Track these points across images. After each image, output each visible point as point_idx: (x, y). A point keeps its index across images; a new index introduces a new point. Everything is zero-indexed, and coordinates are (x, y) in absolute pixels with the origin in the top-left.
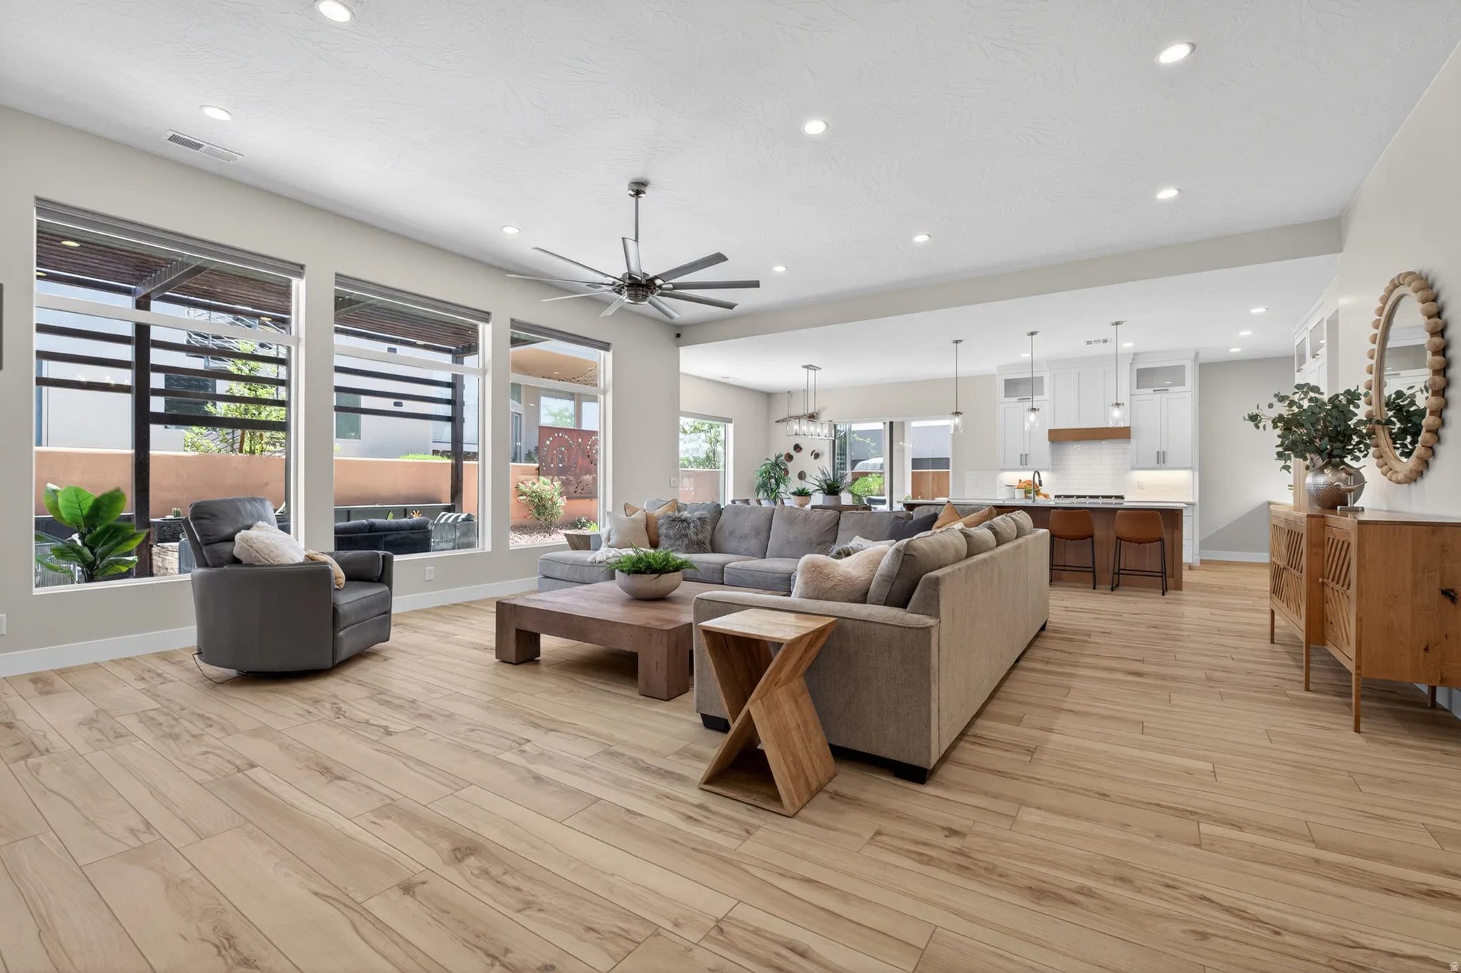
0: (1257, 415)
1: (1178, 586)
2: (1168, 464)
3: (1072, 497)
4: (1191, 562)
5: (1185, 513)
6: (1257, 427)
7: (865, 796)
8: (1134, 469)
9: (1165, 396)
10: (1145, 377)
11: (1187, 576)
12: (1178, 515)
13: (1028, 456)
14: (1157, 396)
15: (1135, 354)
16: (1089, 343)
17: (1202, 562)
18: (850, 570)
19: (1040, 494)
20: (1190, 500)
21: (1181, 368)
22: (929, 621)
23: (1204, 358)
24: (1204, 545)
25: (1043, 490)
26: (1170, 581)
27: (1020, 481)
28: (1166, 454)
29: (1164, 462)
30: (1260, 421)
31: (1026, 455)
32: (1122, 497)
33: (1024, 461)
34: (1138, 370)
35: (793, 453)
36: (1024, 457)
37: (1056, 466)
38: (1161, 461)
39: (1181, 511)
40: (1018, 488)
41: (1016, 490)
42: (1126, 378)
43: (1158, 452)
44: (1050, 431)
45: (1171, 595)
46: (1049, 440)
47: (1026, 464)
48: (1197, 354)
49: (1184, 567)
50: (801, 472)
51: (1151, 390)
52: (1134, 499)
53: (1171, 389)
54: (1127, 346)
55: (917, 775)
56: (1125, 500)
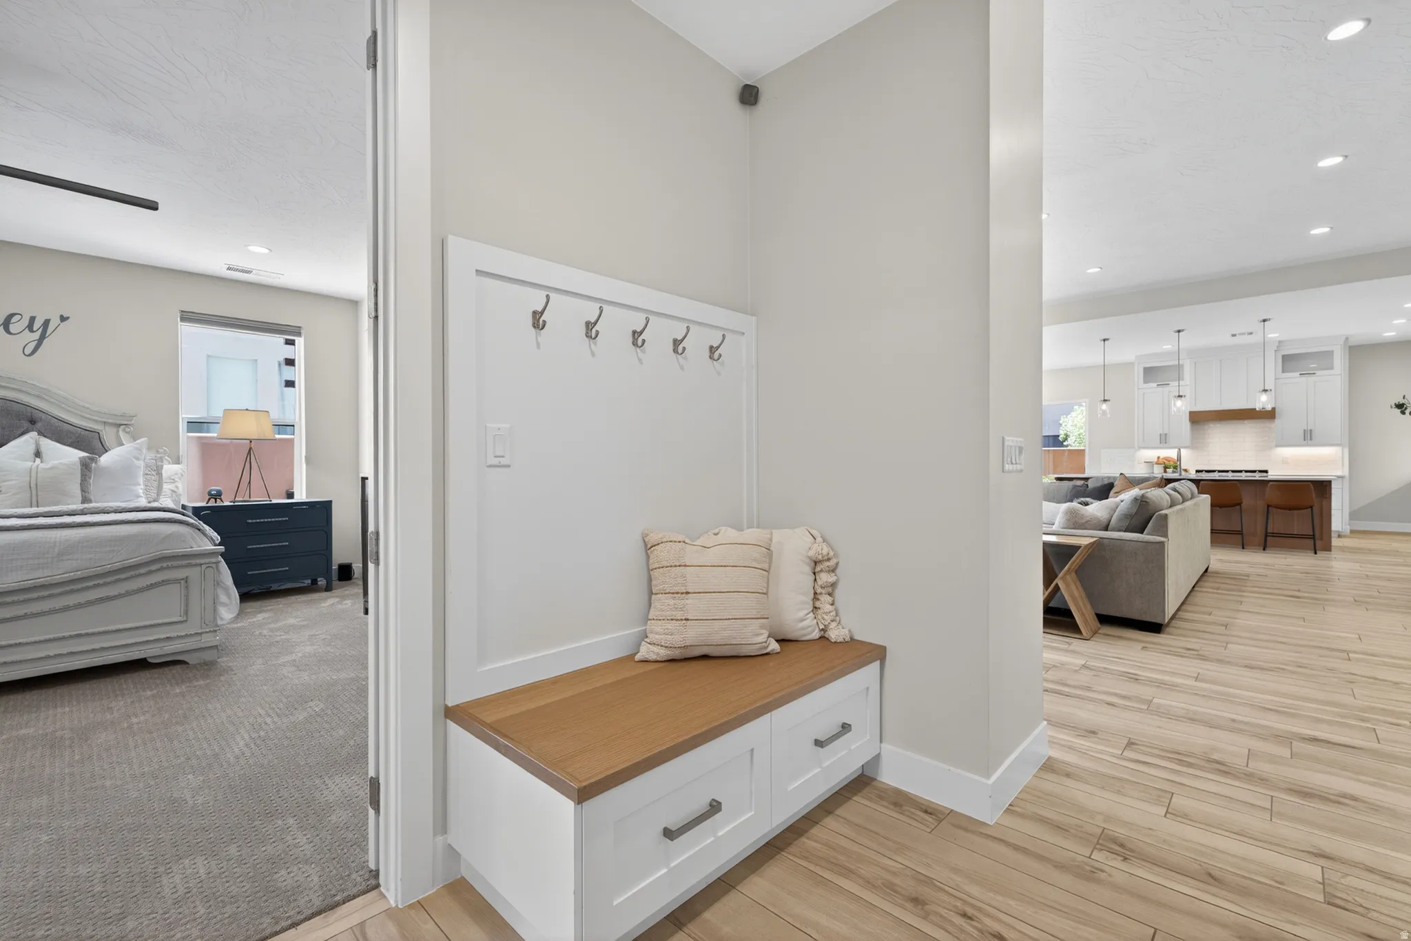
0: (1403, 405)
1: (1328, 548)
2: (1316, 441)
3: (1214, 471)
4: (1340, 530)
5: (1333, 485)
6: (1403, 413)
7: (1123, 636)
8: (1278, 446)
9: (1312, 379)
10: (1289, 361)
11: (1335, 542)
12: (1326, 486)
13: (1167, 436)
14: (1304, 379)
15: (1280, 342)
16: (1234, 335)
17: (1352, 532)
18: (1095, 512)
19: (1180, 467)
20: (1339, 473)
21: (1330, 354)
22: (1162, 539)
23: (1352, 342)
24: (1354, 515)
25: (1183, 465)
26: (1318, 543)
27: (1159, 458)
28: (1313, 432)
29: (1311, 439)
30: (1406, 409)
31: (1166, 434)
32: (1266, 472)
33: (1164, 440)
34: (1283, 356)
36: (1163, 437)
37: (1196, 444)
38: (1308, 437)
39: (1329, 482)
40: (1157, 464)
41: (1155, 466)
42: (1272, 364)
43: (1305, 430)
44: (1192, 413)
45: (1321, 554)
46: (1190, 420)
47: (1166, 443)
48: (1347, 339)
49: (1333, 535)
51: (1297, 374)
52: (1277, 472)
53: (1319, 373)
54: (1273, 335)
55: (1155, 628)
56: (1269, 474)
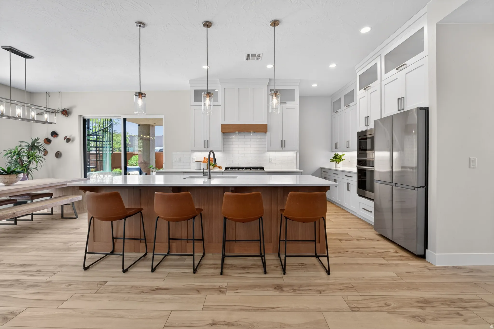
2: (287, 148)
8: (269, 150)
9: (285, 106)
13: (209, 142)
19: (217, 166)
20: (295, 169)
21: (293, 91)
25: (218, 164)
27: (204, 158)
28: (285, 142)
31: (208, 141)
32: (263, 167)
33: (207, 145)
35: (50, 138)
36: (206, 142)
37: (225, 148)
38: (283, 145)
40: (203, 162)
41: (202, 164)
43: (281, 140)
44: (222, 125)
46: (221, 132)
47: (207, 147)
50: (57, 153)
53: (288, 103)
